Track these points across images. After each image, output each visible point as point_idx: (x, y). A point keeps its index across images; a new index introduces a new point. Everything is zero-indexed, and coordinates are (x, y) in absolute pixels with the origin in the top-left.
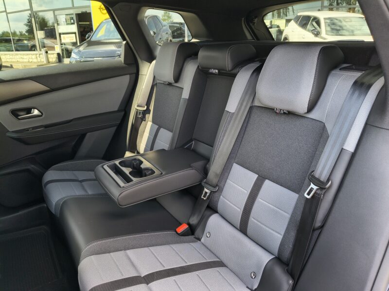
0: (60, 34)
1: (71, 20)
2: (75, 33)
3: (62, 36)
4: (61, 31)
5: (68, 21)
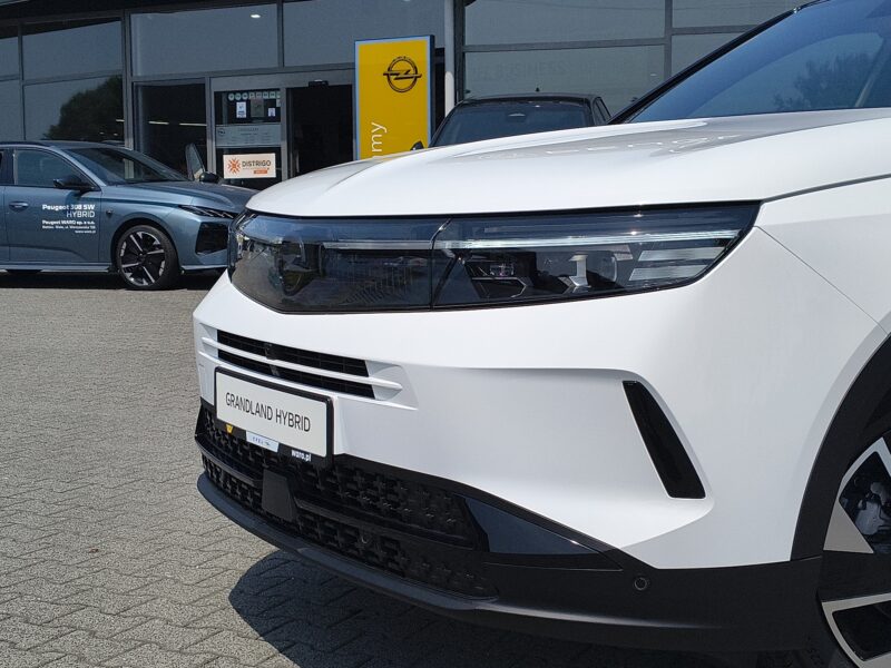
0: (221, 152)
1: (267, 107)
2: (276, 150)
3: (227, 159)
4: (223, 144)
5: (257, 112)
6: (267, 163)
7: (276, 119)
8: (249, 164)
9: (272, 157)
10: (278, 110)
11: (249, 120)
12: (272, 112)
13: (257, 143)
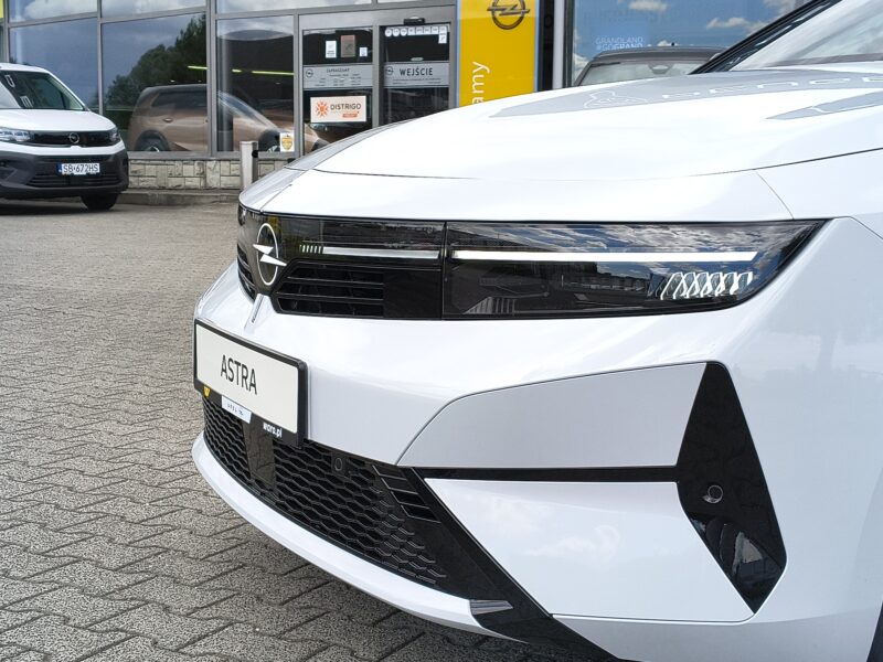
0: (308, 95)
1: (358, 45)
2: (367, 92)
3: (314, 101)
4: (311, 85)
5: (348, 52)
7: (368, 59)
9: (362, 100)
11: (339, 60)
12: (363, 52)
13: (348, 84)
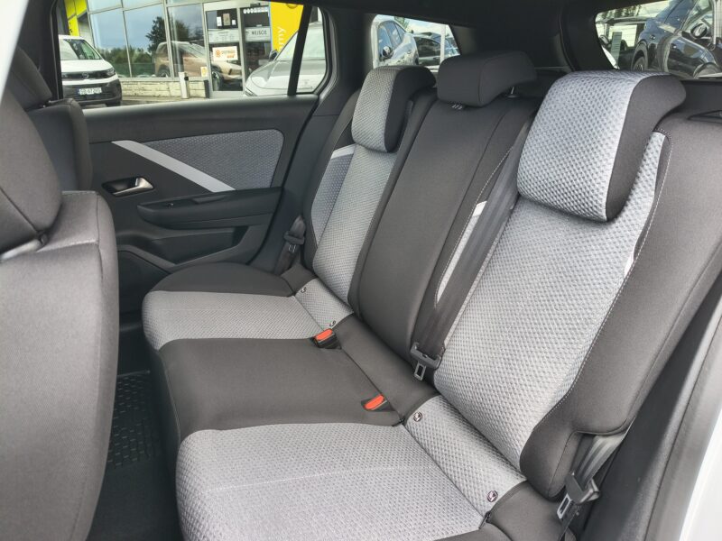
0: (211, 46)
1: (231, 19)
2: (237, 44)
3: (214, 49)
4: (212, 41)
5: (227, 23)
6: (233, 52)
7: (236, 27)
8: (224, 52)
9: (235, 48)
10: (237, 22)
11: (223, 27)
12: (234, 22)
13: (228, 40)
